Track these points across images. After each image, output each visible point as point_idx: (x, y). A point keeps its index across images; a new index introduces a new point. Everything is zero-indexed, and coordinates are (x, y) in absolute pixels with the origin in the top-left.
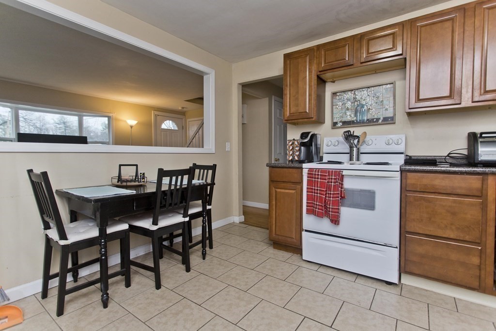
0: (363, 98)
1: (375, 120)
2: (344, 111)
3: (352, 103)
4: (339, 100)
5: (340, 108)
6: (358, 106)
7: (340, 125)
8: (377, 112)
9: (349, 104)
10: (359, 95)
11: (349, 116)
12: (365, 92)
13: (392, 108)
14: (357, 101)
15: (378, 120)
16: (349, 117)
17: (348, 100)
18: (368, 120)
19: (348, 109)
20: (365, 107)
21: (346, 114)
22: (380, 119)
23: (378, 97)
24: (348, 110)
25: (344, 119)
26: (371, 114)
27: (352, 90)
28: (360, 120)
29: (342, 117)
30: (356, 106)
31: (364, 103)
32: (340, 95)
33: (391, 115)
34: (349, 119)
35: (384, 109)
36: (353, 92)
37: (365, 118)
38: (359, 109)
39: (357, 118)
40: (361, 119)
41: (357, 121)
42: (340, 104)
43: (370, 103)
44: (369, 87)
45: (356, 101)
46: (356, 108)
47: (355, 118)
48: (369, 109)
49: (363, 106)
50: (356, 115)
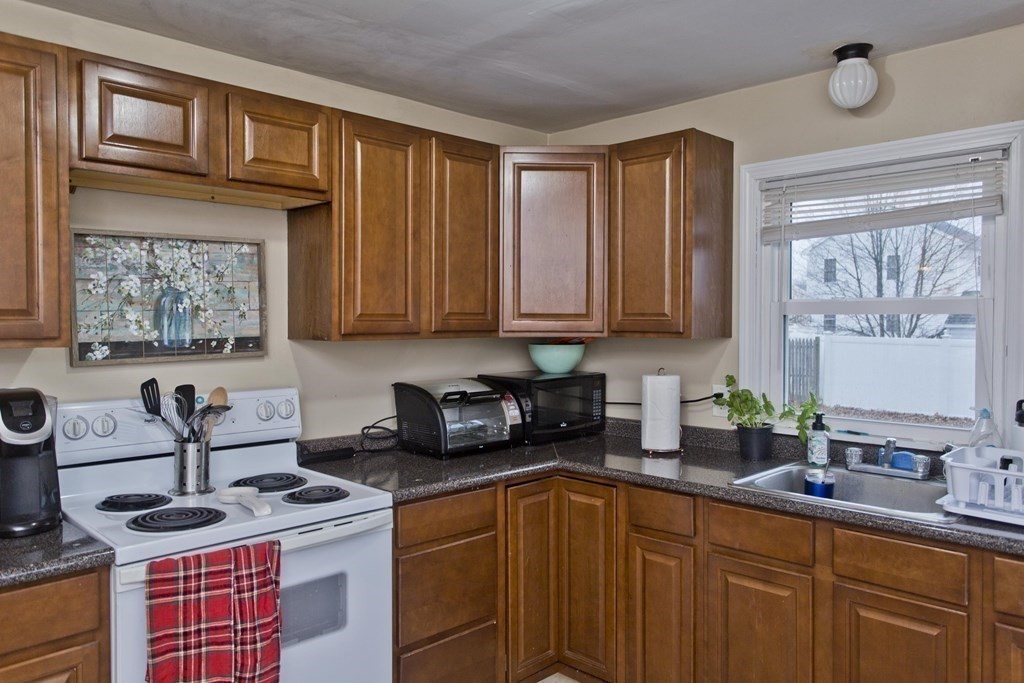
0: (180, 271)
1: (214, 344)
2: (115, 305)
3: (143, 281)
4: (95, 260)
5: (101, 291)
6: (164, 294)
7: (101, 352)
8: (218, 321)
9: (132, 284)
10: (166, 258)
11: (135, 327)
12: (184, 252)
13: (257, 313)
14: (160, 278)
15: (222, 342)
16: (133, 327)
17: (131, 268)
18: (194, 342)
19: (129, 300)
20: (186, 300)
21: (123, 317)
22: (226, 340)
23: (220, 276)
24: (131, 303)
25: (117, 336)
26: (204, 325)
27: (143, 239)
28: (171, 342)
29: (110, 326)
30: (158, 294)
31: (181, 286)
32: (101, 246)
33: (255, 333)
34: (133, 334)
35: (237, 313)
36: (145, 245)
37: (187, 337)
38: (167, 306)
39: (161, 332)
40: (173, 337)
41: (161, 342)
42: (102, 277)
43: (200, 291)
44: (194, 241)
45: (157, 276)
46: (159, 300)
47: (155, 335)
48: (198, 307)
49: (178, 297)
50: (157, 324)
